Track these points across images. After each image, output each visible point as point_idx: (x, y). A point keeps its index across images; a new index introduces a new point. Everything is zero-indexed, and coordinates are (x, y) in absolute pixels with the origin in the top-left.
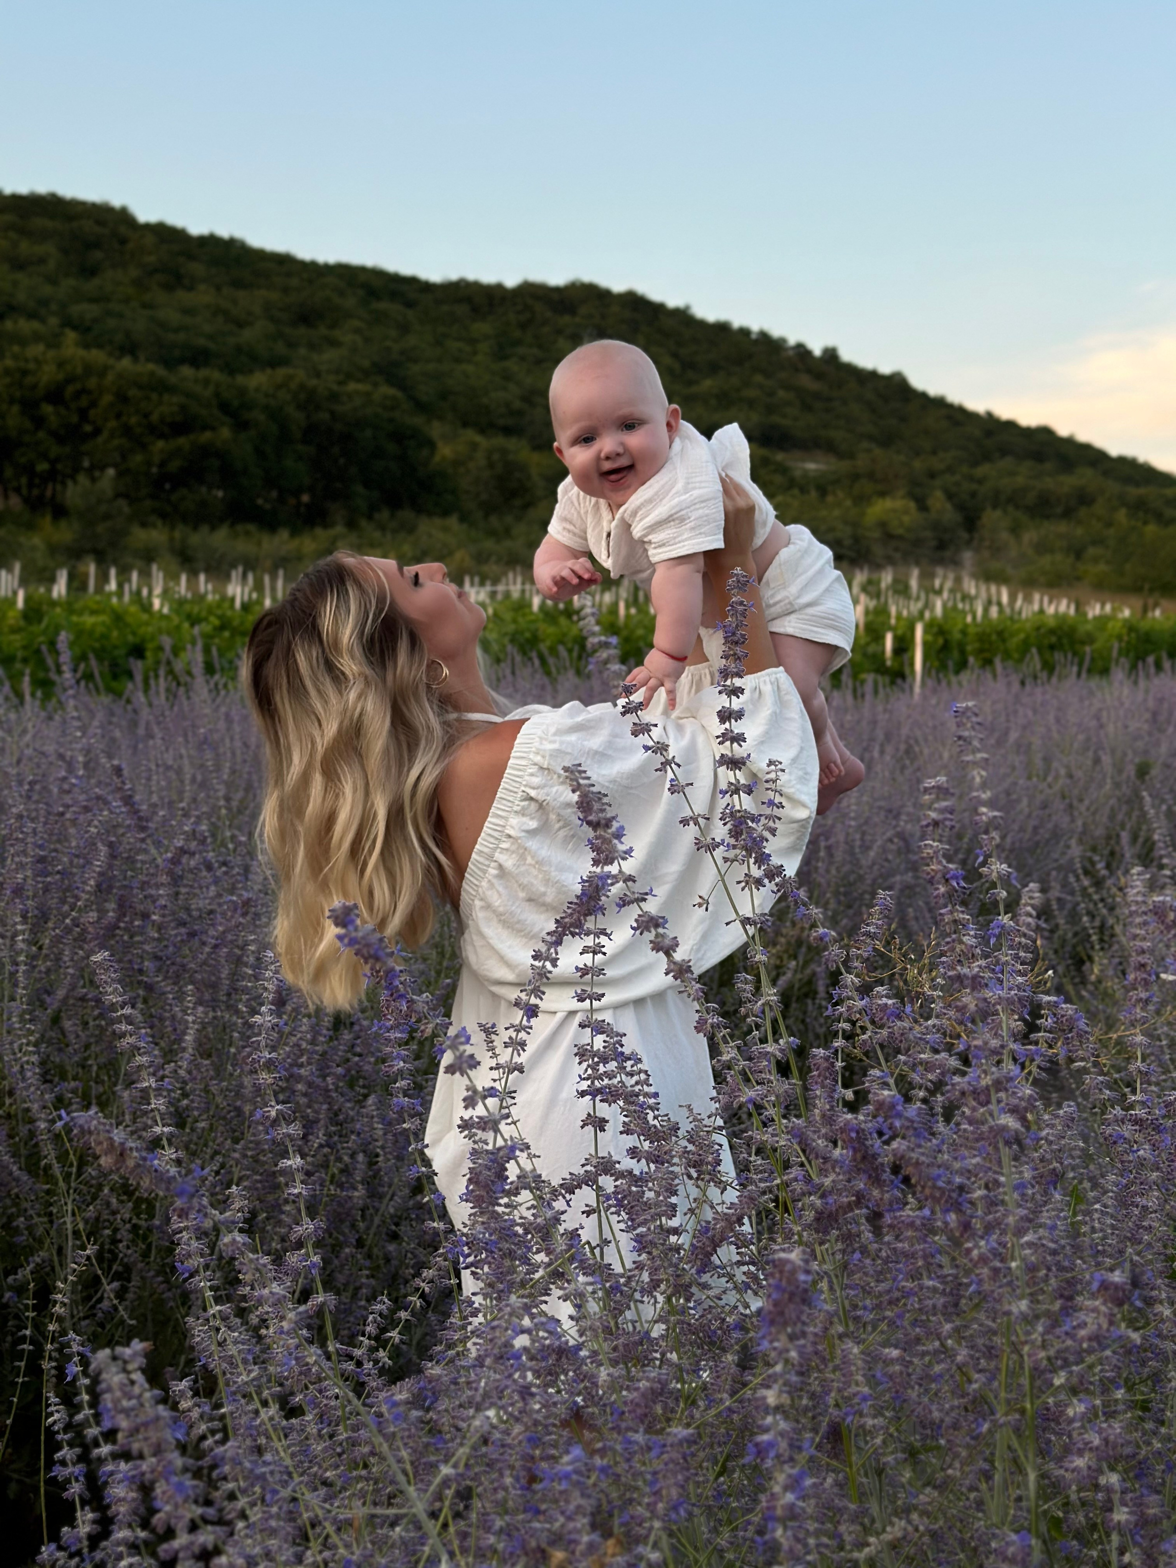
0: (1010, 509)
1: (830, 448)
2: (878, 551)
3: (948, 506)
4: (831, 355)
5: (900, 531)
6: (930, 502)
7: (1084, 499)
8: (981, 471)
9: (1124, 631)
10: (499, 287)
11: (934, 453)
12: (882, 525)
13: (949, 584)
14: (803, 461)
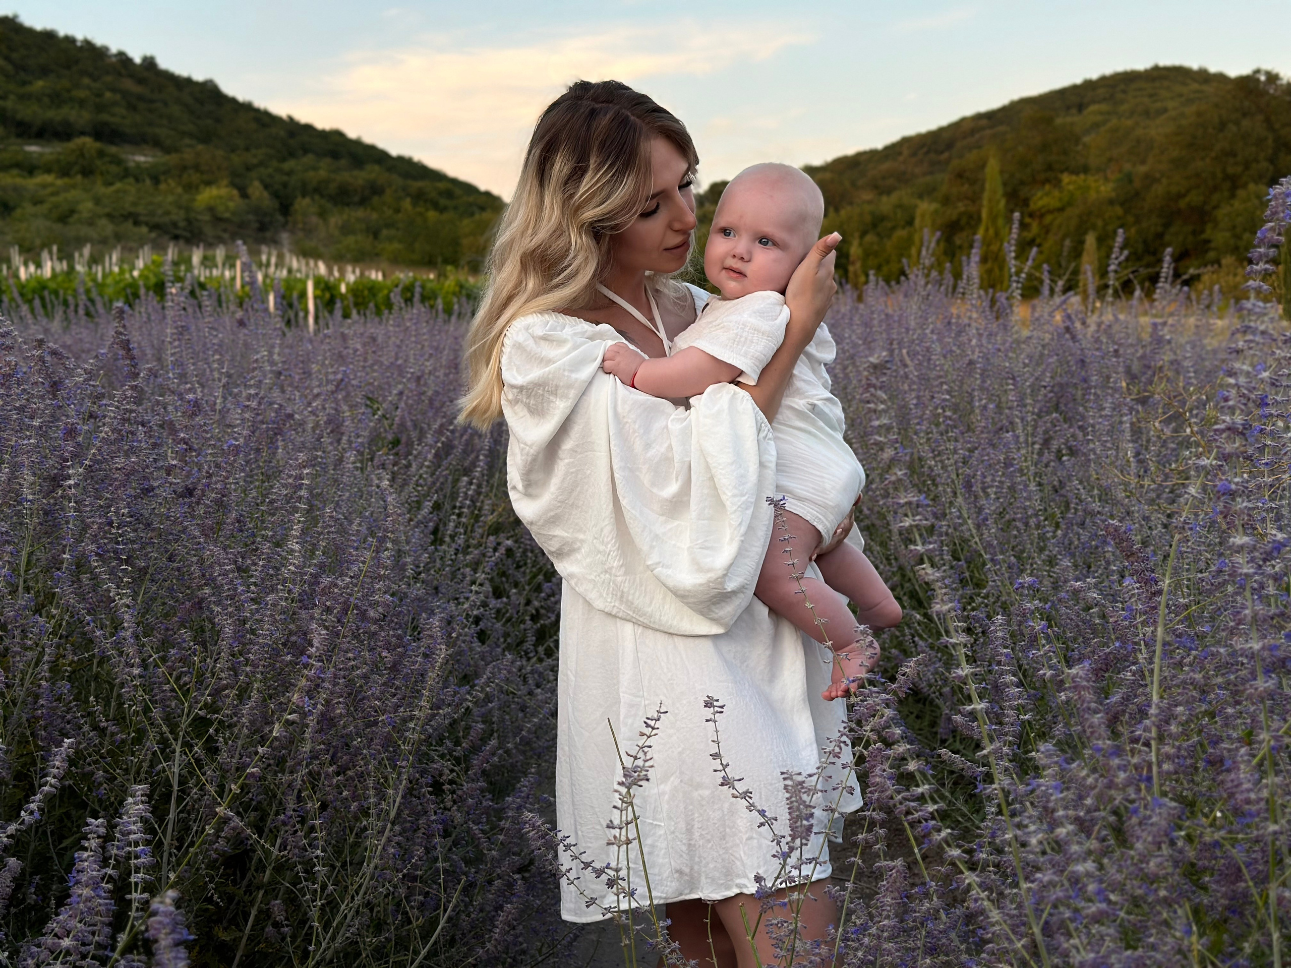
1: (157, 143)
2: (209, 231)
3: (266, 194)
4: (150, 63)
5: (227, 215)
6: (250, 191)
7: (375, 190)
8: (288, 165)
11: (247, 149)
12: (211, 209)
14: (133, 154)
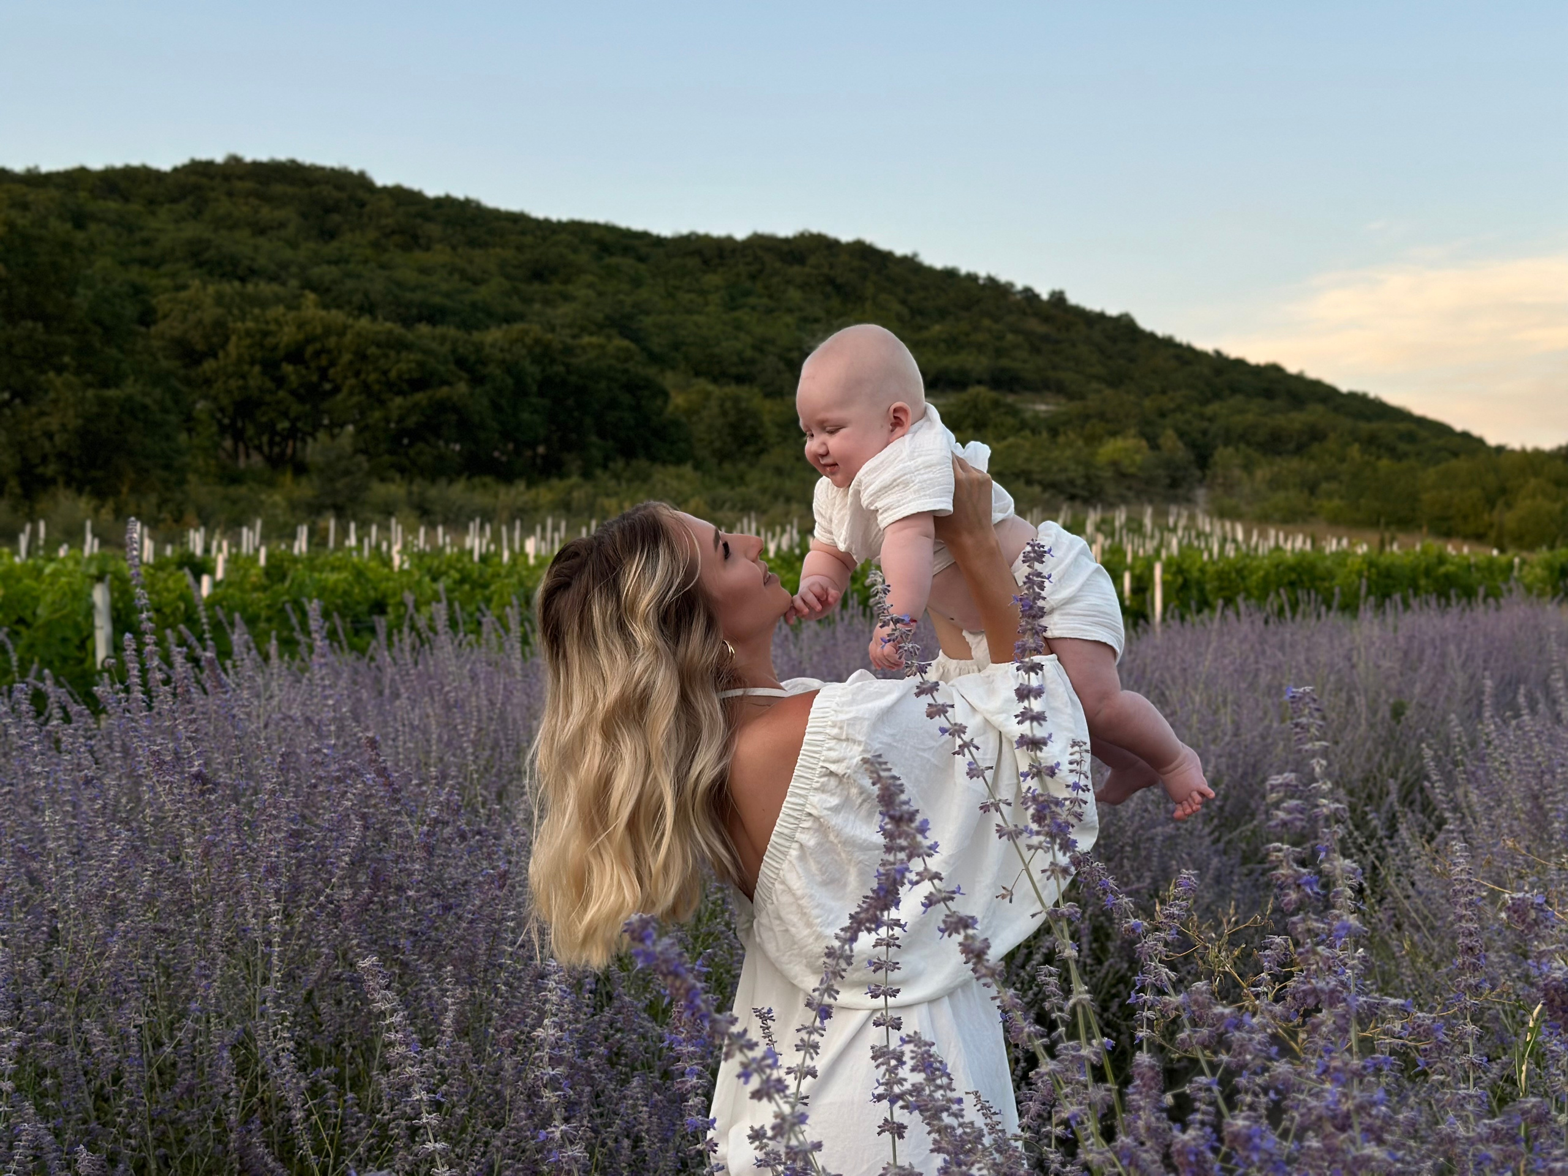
0: (1242, 446)
1: (1060, 389)
2: (1111, 490)
3: (1180, 444)
4: (1058, 298)
5: (1132, 470)
6: (1161, 441)
7: (1316, 435)
8: (1210, 409)
9: (1365, 567)
10: (730, 239)
11: (1164, 392)
12: (1114, 464)
13: (1183, 522)
14: (1034, 402)
